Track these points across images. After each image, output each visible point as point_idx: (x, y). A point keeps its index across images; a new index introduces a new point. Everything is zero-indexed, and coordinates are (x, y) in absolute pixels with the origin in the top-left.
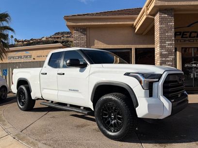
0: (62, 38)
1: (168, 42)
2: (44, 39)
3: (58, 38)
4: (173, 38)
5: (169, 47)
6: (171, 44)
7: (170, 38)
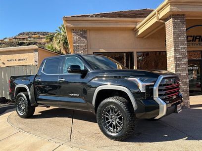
0: (29, 39)
1: (181, 46)
2: (7, 40)
3: (24, 39)
4: (186, 42)
5: (182, 50)
6: (184, 48)
7: (183, 43)
